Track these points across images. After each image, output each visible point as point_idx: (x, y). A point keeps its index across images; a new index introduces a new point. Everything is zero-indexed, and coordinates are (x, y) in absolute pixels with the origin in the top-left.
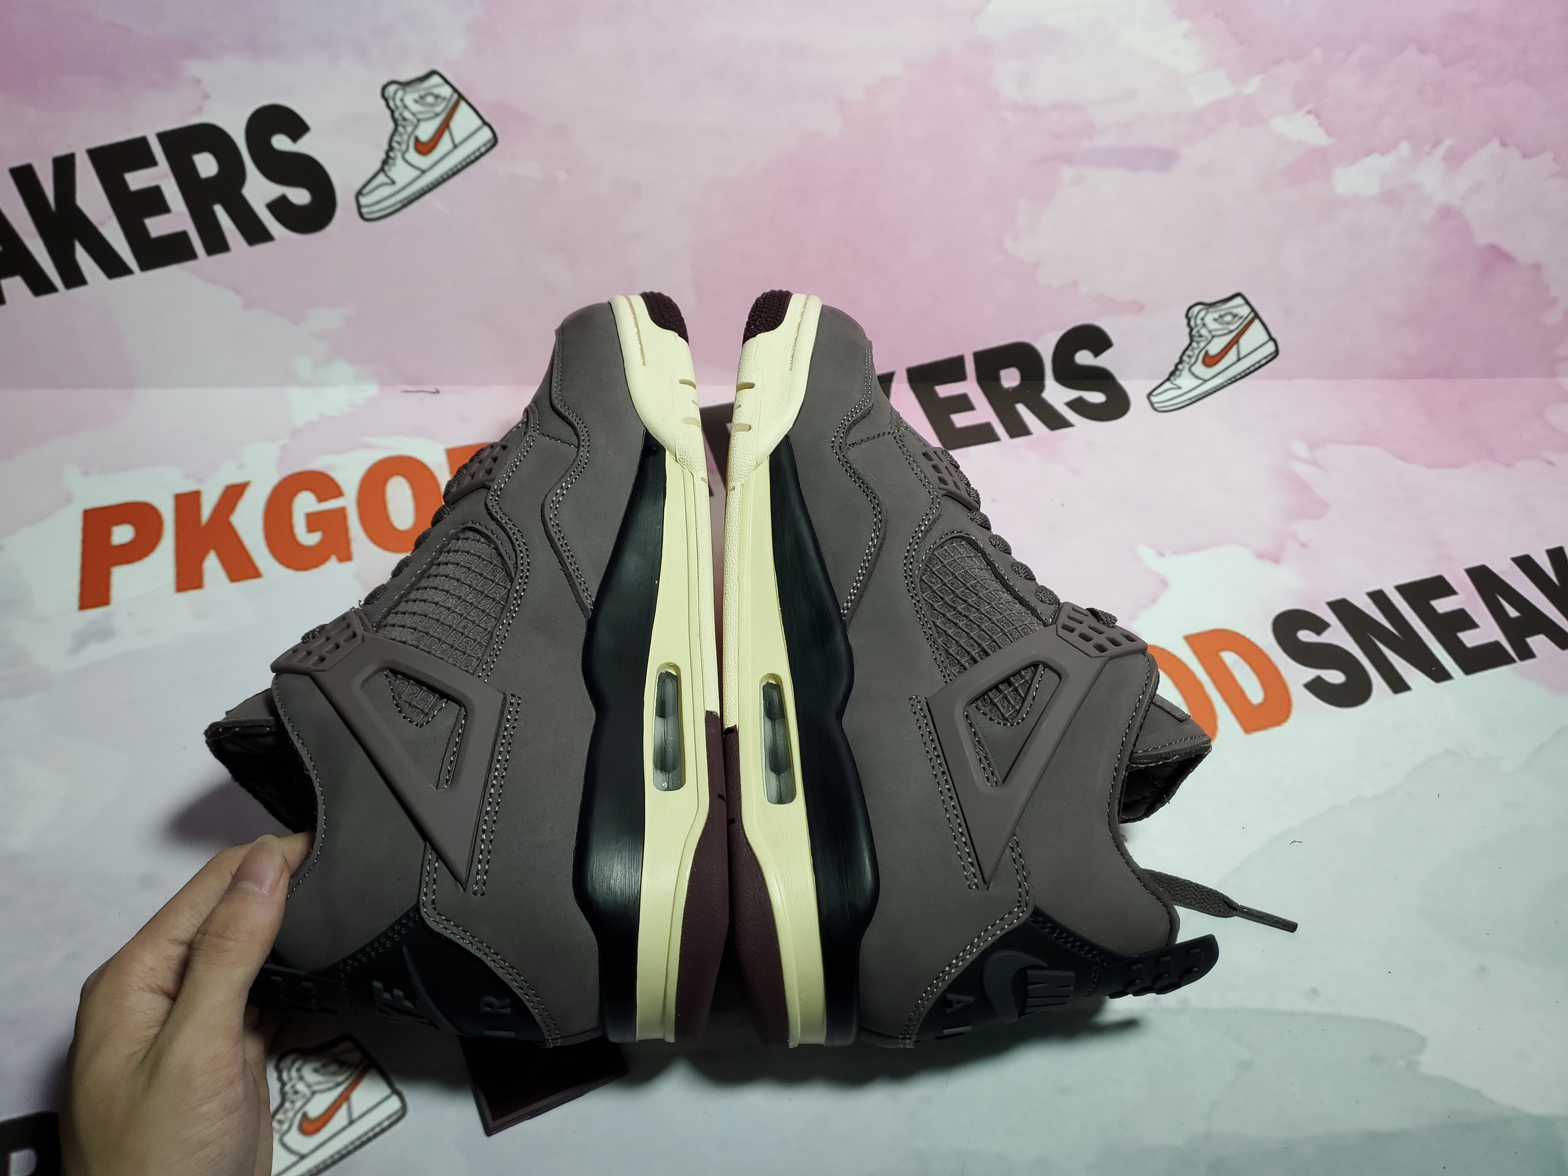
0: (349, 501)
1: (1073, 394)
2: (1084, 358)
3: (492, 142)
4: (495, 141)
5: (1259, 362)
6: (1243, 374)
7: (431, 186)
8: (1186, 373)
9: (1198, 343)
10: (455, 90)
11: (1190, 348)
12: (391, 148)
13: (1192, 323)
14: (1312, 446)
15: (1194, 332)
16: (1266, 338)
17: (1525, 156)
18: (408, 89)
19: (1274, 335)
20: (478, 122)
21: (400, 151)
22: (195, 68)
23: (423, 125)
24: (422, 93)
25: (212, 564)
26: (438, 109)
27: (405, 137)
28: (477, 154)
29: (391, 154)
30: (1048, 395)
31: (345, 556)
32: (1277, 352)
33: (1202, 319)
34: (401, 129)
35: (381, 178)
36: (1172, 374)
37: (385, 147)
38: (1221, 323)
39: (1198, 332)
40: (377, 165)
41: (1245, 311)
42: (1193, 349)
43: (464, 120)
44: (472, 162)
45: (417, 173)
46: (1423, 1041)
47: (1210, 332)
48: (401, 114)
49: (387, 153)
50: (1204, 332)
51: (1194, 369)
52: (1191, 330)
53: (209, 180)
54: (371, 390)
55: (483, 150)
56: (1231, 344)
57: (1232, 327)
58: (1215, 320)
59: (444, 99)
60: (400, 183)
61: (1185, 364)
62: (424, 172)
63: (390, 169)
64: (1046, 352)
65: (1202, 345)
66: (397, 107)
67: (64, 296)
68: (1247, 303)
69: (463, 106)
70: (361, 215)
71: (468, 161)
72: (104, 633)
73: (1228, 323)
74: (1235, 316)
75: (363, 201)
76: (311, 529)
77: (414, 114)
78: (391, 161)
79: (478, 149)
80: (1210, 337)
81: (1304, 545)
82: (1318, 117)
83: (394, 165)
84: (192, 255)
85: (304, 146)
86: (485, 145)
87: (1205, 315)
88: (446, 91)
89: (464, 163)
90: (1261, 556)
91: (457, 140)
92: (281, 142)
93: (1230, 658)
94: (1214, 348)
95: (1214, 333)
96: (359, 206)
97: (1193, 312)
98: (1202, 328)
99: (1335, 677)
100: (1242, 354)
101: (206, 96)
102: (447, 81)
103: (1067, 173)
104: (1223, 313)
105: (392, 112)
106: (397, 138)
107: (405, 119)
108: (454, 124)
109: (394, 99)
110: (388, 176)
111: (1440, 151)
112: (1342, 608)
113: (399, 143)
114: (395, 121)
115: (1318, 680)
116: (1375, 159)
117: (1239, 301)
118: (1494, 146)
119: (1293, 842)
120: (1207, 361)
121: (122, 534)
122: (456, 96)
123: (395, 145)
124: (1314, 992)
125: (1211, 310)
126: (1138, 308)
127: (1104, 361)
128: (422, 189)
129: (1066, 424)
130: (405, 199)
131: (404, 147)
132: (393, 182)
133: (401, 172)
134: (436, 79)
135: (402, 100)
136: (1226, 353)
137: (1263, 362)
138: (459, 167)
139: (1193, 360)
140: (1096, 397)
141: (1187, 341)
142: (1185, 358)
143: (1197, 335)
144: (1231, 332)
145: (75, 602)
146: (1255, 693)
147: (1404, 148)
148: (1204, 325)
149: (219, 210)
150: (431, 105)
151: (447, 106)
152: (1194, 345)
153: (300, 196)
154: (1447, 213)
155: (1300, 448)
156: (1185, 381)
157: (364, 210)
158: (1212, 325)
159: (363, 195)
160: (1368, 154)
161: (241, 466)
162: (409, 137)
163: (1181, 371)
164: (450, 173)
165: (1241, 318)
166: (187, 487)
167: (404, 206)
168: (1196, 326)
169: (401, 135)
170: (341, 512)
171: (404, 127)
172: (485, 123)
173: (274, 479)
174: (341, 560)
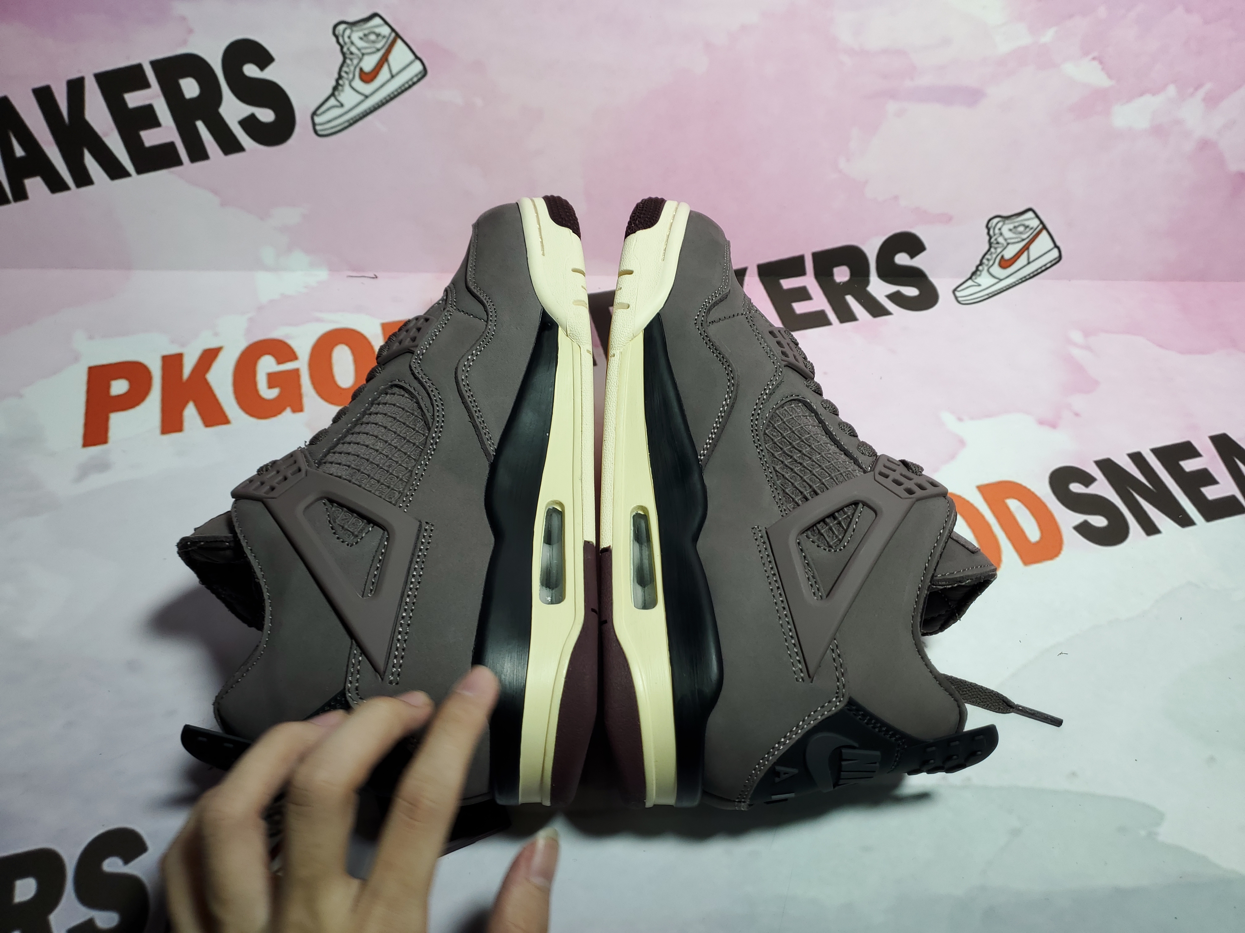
0: (302, 364)
1: (893, 289)
2: (902, 259)
3: (423, 73)
5: (1045, 265)
6: (1032, 275)
7: (372, 109)
8: (985, 273)
9: (996, 248)
10: (393, 30)
11: (989, 253)
12: (340, 77)
13: (991, 232)
14: (1087, 334)
15: (993, 240)
18: (355, 28)
19: (1058, 244)
20: (412, 57)
21: (347, 79)
22: (182, 8)
23: (366, 58)
24: (366, 32)
25: (191, 413)
26: (379, 46)
27: (352, 68)
28: (410, 83)
29: (341, 82)
30: (870, 289)
31: (298, 408)
32: (1060, 257)
33: (1000, 229)
34: (348, 61)
35: (332, 102)
36: (974, 274)
37: (336, 76)
38: (1014, 233)
39: (996, 239)
40: (329, 91)
41: (1035, 223)
42: (991, 254)
44: (406, 89)
45: (361, 98)
46: (1161, 816)
47: (1006, 240)
48: (348, 49)
49: (337, 81)
51: (991, 270)
52: (990, 238)
53: (192, 100)
54: (323, 274)
55: (415, 80)
56: (1023, 250)
57: (1024, 236)
58: (1010, 230)
59: (384, 37)
60: (347, 107)
61: (984, 266)
62: (367, 97)
63: (339, 94)
64: (871, 253)
65: (999, 250)
66: (345, 43)
67: (75, 194)
68: (1037, 216)
69: (399, 42)
70: (316, 132)
71: (403, 88)
72: (103, 467)
73: (1021, 233)
74: (1027, 227)
75: (317, 120)
76: (271, 386)
77: (359, 49)
78: (340, 88)
79: (411, 79)
80: (1005, 244)
81: (1077, 415)
82: (1101, 62)
83: (343, 91)
84: (179, 163)
85: (269, 74)
86: (416, 75)
87: (1002, 226)
88: (386, 31)
89: (399, 91)
90: (1041, 422)
91: (394, 71)
92: (251, 70)
93: (1014, 505)
94: (1009, 253)
95: (1009, 241)
96: (314, 124)
97: (992, 223)
98: (999, 237)
99: (1099, 521)
100: (1031, 259)
101: (190, 31)
102: (386, 23)
103: (892, 107)
104: (1016, 224)
105: (342, 47)
106: (345, 69)
107: (352, 53)
108: (392, 58)
109: (343, 36)
111: (1201, 93)
112: (1107, 466)
113: (346, 73)
114: (344, 54)
115: (1085, 523)
116: (1147, 99)
117: (1030, 214)
119: (1060, 654)
120: (1002, 263)
121: (119, 387)
123: (343, 74)
124: (1076, 774)
125: (1007, 222)
126: (947, 219)
127: (918, 262)
128: (365, 111)
129: (886, 313)
130: (352, 119)
132: (342, 105)
133: (348, 97)
134: (377, 21)
135: (349, 37)
136: (1019, 258)
137: (1048, 265)
138: (396, 93)
139: (991, 263)
140: (911, 292)
141: (987, 247)
142: (985, 261)
143: (995, 242)
144: (1023, 240)
145: (80, 440)
146: (1033, 533)
147: (1172, 90)
148: (1001, 234)
149: (200, 125)
150: (374, 42)
151: (387, 42)
152: (993, 250)
153: (266, 115)
154: (1204, 145)
155: (1077, 336)
156: (984, 280)
157: (318, 128)
159: (318, 115)
160: (1141, 94)
161: (216, 334)
162: (355, 68)
163: (981, 271)
164: (388, 98)
165: (1032, 228)
166: (173, 350)
167: (351, 125)
168: (995, 235)
169: (348, 66)
170: (296, 373)
171: (351, 60)
172: (417, 58)
173: (243, 345)
174: (294, 411)
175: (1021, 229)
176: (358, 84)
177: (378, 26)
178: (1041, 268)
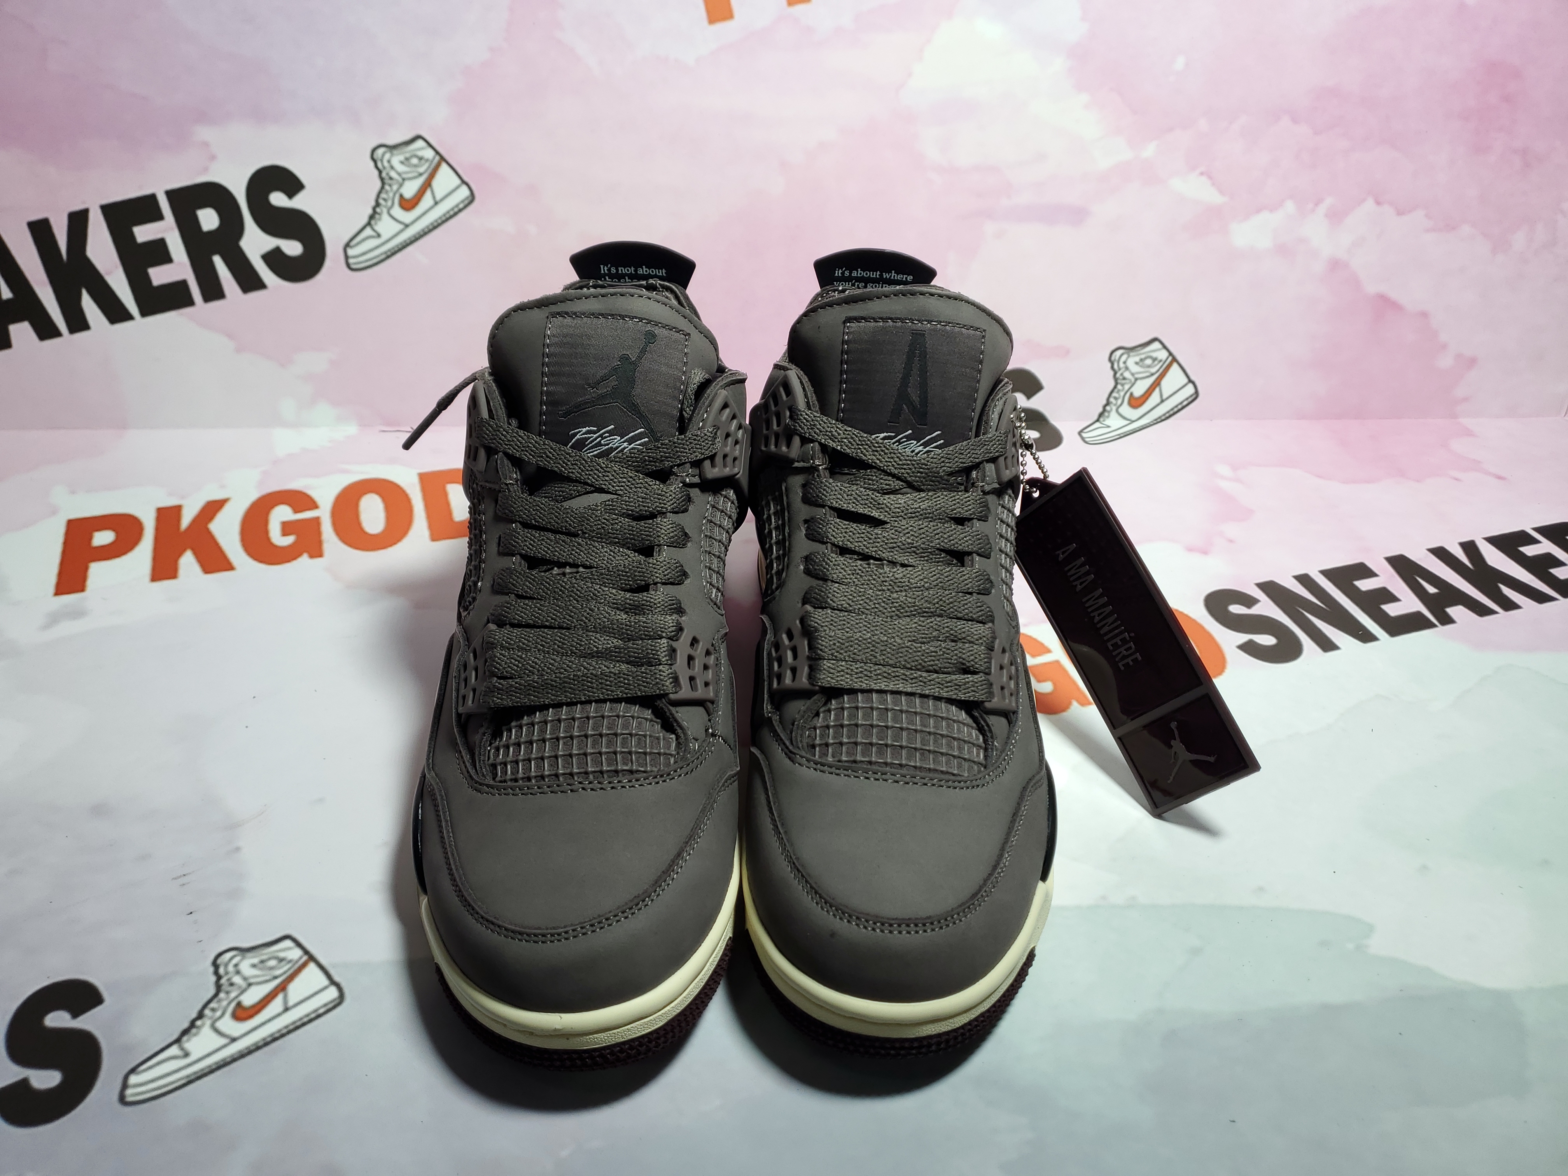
0: (324, 513)
3: (470, 199)
4: (472, 198)
5: (1181, 403)
7: (413, 239)
8: (1113, 414)
9: (1123, 385)
10: (437, 153)
11: (1116, 390)
12: (378, 204)
13: (1116, 366)
14: (1235, 467)
15: (1118, 375)
16: (1186, 380)
17: (1400, 213)
18: (395, 152)
19: (1193, 378)
20: (458, 181)
21: (385, 207)
22: (204, 133)
23: (407, 184)
24: (408, 155)
25: (188, 561)
26: (421, 170)
27: (391, 195)
28: (456, 210)
29: (378, 210)
31: (317, 552)
33: (1125, 363)
34: (387, 187)
35: (368, 232)
36: (1101, 415)
37: (373, 203)
38: (1141, 366)
39: (1122, 374)
40: (365, 220)
41: (1163, 355)
42: (1119, 391)
43: (445, 180)
44: (451, 217)
45: (401, 227)
46: (1370, 929)
47: (1133, 374)
48: (388, 174)
49: (374, 209)
50: (1127, 375)
51: (1120, 410)
53: (210, 233)
54: (352, 429)
56: (1153, 387)
57: (1153, 370)
58: (1137, 363)
59: (427, 160)
60: (385, 236)
61: (1112, 405)
62: (407, 226)
63: (376, 224)
65: (1127, 387)
66: (384, 168)
67: (68, 340)
68: (1165, 347)
69: (444, 166)
70: (348, 265)
71: (448, 216)
72: (78, 614)
73: (1149, 366)
74: (1154, 359)
75: (350, 252)
76: (285, 534)
77: (399, 174)
78: (377, 216)
79: (457, 206)
80: (1133, 380)
81: (1231, 541)
82: (1210, 178)
83: (380, 219)
84: (190, 303)
85: (298, 202)
86: (462, 201)
88: (429, 154)
89: (444, 218)
90: (1190, 549)
91: (438, 198)
92: (278, 199)
94: (1139, 390)
95: (1137, 376)
96: (347, 257)
97: (1116, 356)
98: (1124, 371)
99: (1267, 640)
101: (213, 158)
102: (430, 145)
103: (990, 228)
104: (1143, 356)
105: (380, 172)
106: (383, 195)
107: (391, 178)
108: (435, 183)
109: (382, 161)
110: (374, 230)
111: (1322, 209)
112: (1271, 589)
113: (385, 200)
114: (382, 180)
115: (1251, 642)
116: (1265, 215)
117: (1156, 345)
118: (1370, 203)
120: (1133, 402)
121: (103, 538)
122: (438, 158)
123: (381, 201)
124: (1261, 889)
126: (1064, 352)
127: (1036, 403)
128: (405, 241)
130: (389, 250)
131: (389, 203)
132: (379, 236)
133: (386, 226)
134: (420, 143)
135: (389, 161)
136: (1150, 395)
138: (440, 221)
139: (1119, 402)
142: (1112, 400)
143: (1121, 377)
144: (1152, 374)
145: (52, 589)
147: (1290, 206)
148: (1127, 368)
149: (217, 260)
150: (416, 166)
151: (429, 167)
152: (1119, 387)
153: (293, 248)
154: (1335, 265)
155: (1224, 470)
156: (1114, 421)
157: (351, 261)
158: (1134, 368)
159: (351, 247)
160: (1258, 211)
161: (223, 487)
163: (1109, 412)
164: (431, 227)
165: (1161, 361)
166: (170, 502)
167: (388, 257)
168: (1120, 369)
169: (387, 192)
170: (317, 521)
171: (390, 185)
172: (464, 182)
173: (254, 495)
174: (312, 556)
175: (1149, 362)
176: (397, 211)
177: (422, 149)
178: (1176, 406)
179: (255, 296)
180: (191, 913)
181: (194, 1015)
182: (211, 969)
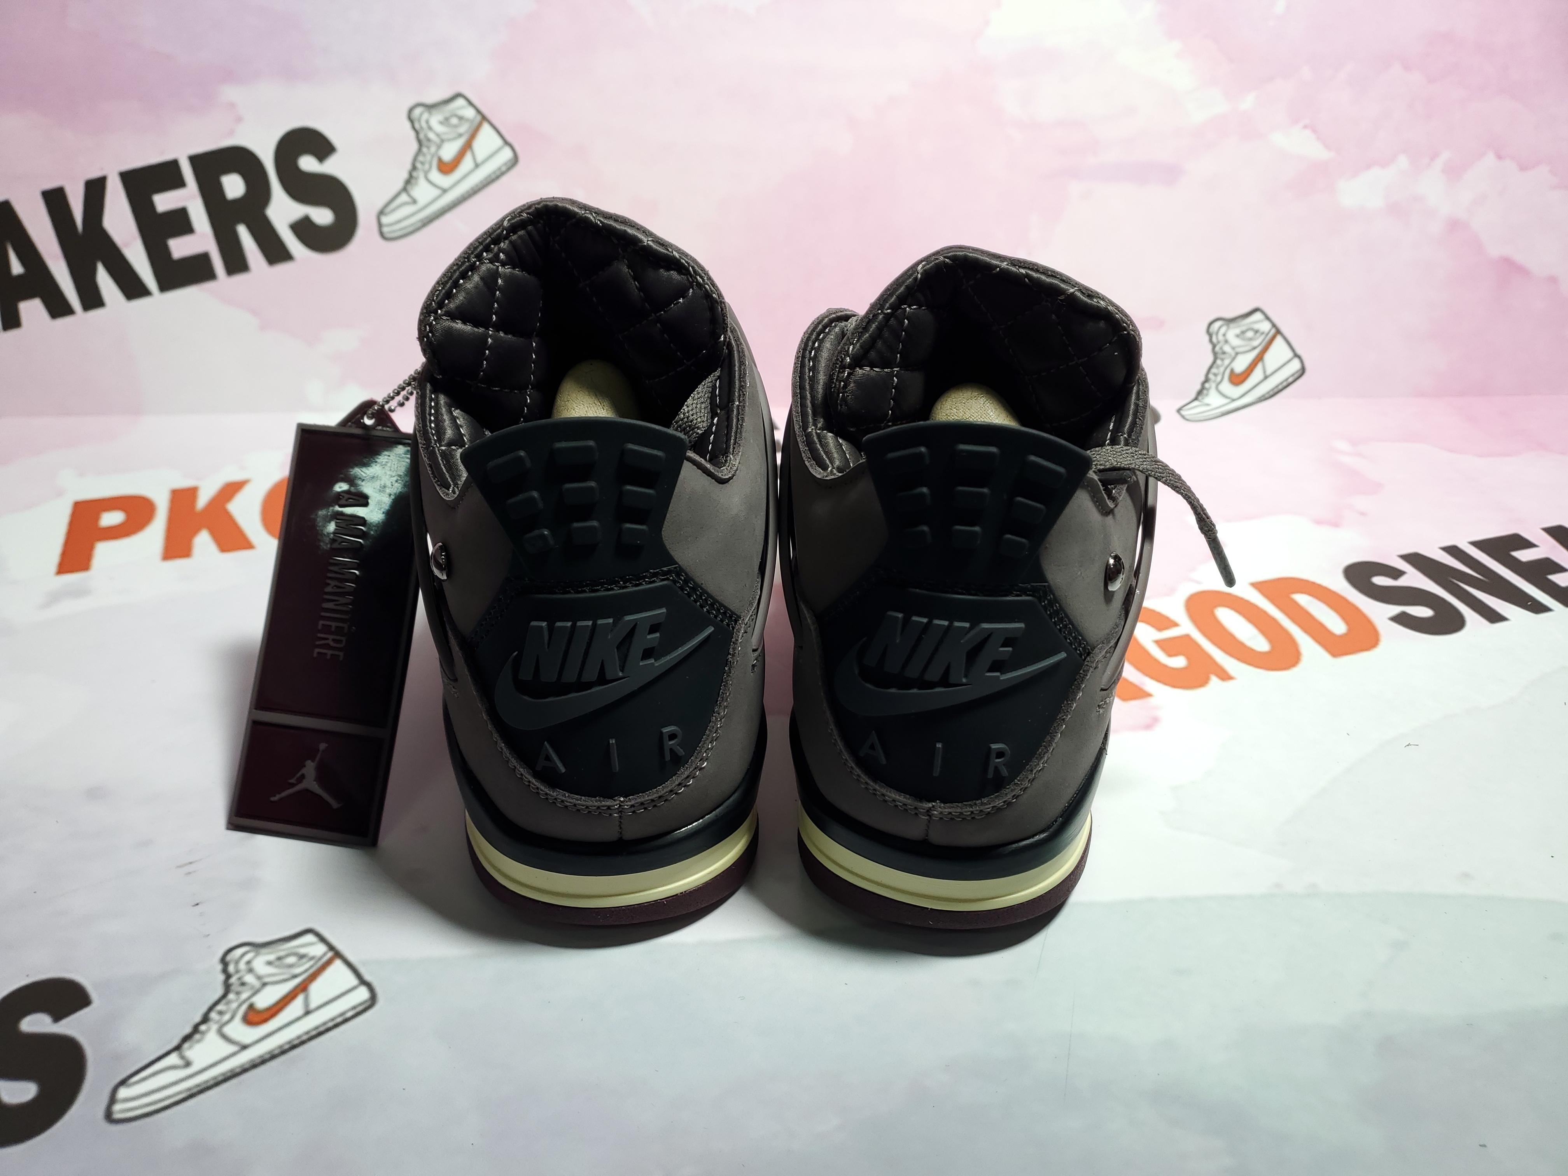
4: (515, 160)
6: (1271, 393)
8: (1213, 393)
10: (478, 111)
12: (414, 168)
14: (1355, 442)
15: (1217, 349)
16: (1290, 354)
17: (1523, 168)
18: (434, 111)
19: (1299, 352)
22: (231, 93)
25: (203, 541)
27: (428, 157)
32: (1303, 371)
33: (1224, 335)
34: (425, 150)
37: (409, 166)
38: (1244, 339)
40: (400, 185)
41: (1265, 326)
42: (1218, 367)
43: (486, 141)
50: (1227, 348)
51: (1221, 387)
52: (1214, 346)
55: (504, 169)
57: (1256, 343)
58: (1237, 336)
59: (467, 120)
60: (422, 202)
67: (81, 318)
68: (1267, 318)
69: (486, 127)
70: (382, 235)
72: (79, 593)
73: (1251, 339)
74: (1256, 332)
75: (385, 220)
77: (438, 135)
80: (1233, 354)
81: (1363, 514)
82: (1314, 131)
83: (416, 184)
85: (330, 167)
87: (1226, 331)
88: (470, 113)
90: (1319, 522)
93: (1303, 599)
94: (1240, 365)
96: (380, 225)
99: (1423, 612)
100: (1268, 372)
101: (239, 119)
102: (470, 103)
103: (1075, 188)
104: (1244, 328)
105: (417, 132)
106: (421, 158)
107: (429, 140)
109: (419, 120)
110: (409, 196)
111: (1439, 163)
112: (1417, 560)
114: (420, 142)
115: (1404, 614)
116: (1377, 172)
117: (1258, 316)
118: (1490, 157)
119: (1408, 745)
121: (111, 518)
122: (479, 118)
123: (418, 165)
124: (1466, 876)
125: (1232, 325)
126: (1159, 323)
128: (443, 208)
131: (427, 167)
132: (414, 202)
133: (423, 192)
134: (460, 102)
135: (427, 122)
137: (1291, 380)
141: (1210, 359)
142: (1211, 376)
144: (1254, 348)
145: (53, 568)
146: (1337, 625)
147: (1403, 161)
148: (1226, 342)
150: (455, 126)
153: (323, 216)
154: (1454, 225)
155: (1343, 445)
157: (385, 230)
158: (1235, 342)
159: (386, 214)
160: (1368, 167)
161: (243, 468)
162: (433, 156)
165: (1263, 333)
166: (185, 484)
168: (1218, 342)
172: (506, 143)
173: (276, 476)
175: (1250, 334)
176: (436, 176)
177: (462, 108)
178: (1282, 383)
179: (282, 268)
180: (197, 904)
181: (198, 1018)
182: (220, 967)
